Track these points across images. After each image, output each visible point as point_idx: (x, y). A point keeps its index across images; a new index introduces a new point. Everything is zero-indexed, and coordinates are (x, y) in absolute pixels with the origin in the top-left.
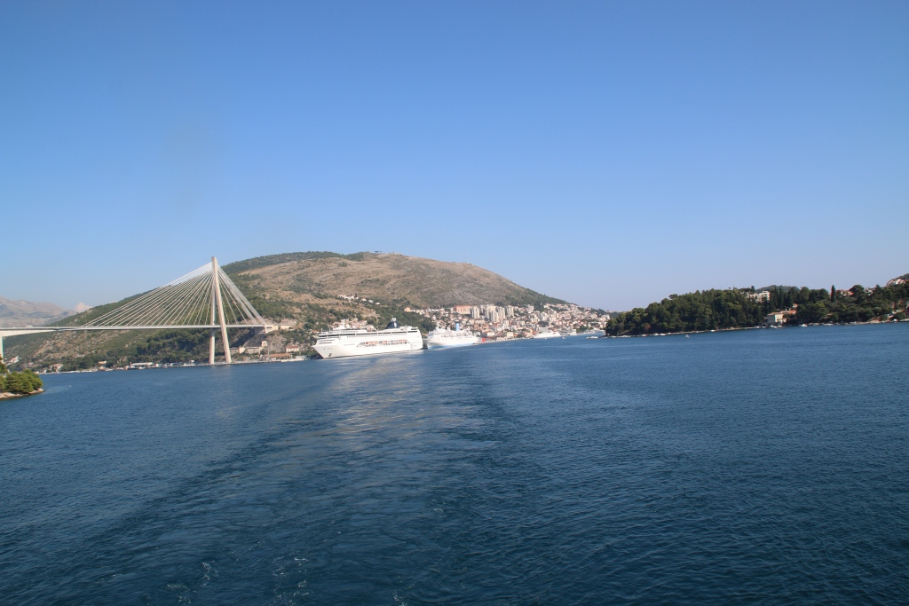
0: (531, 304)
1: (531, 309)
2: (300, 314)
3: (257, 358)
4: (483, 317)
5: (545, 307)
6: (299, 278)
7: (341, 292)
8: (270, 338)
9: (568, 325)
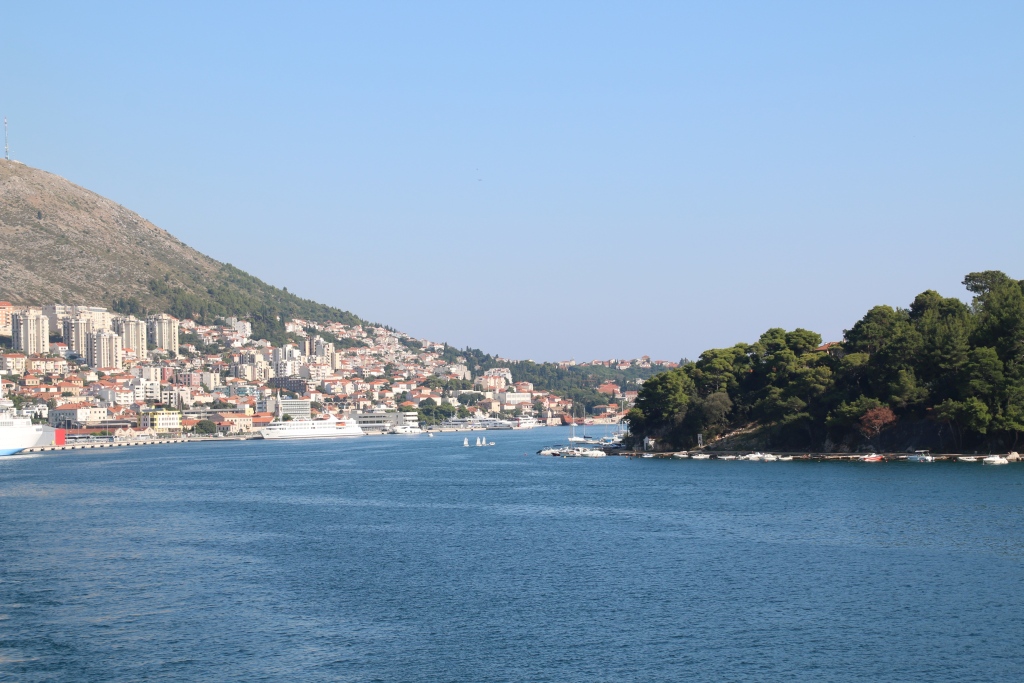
1: (241, 332)
4: (62, 350)
5: (290, 328)
9: (376, 397)
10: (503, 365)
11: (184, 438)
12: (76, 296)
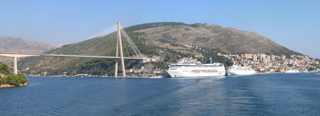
0: (284, 54)
1: (284, 57)
2: (163, 54)
3: (138, 75)
4: (259, 60)
5: (292, 56)
6: (164, 36)
7: (185, 44)
8: (146, 65)
9: (303, 67)
11: (274, 73)
12: (261, 52)
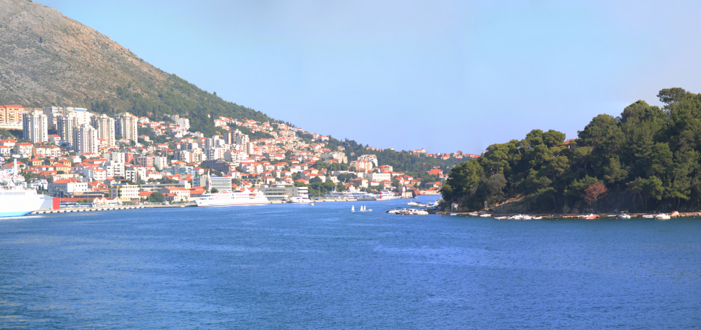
4: (57, 139)
5: (218, 123)
10: (371, 152)
11: (141, 205)
12: (66, 100)
